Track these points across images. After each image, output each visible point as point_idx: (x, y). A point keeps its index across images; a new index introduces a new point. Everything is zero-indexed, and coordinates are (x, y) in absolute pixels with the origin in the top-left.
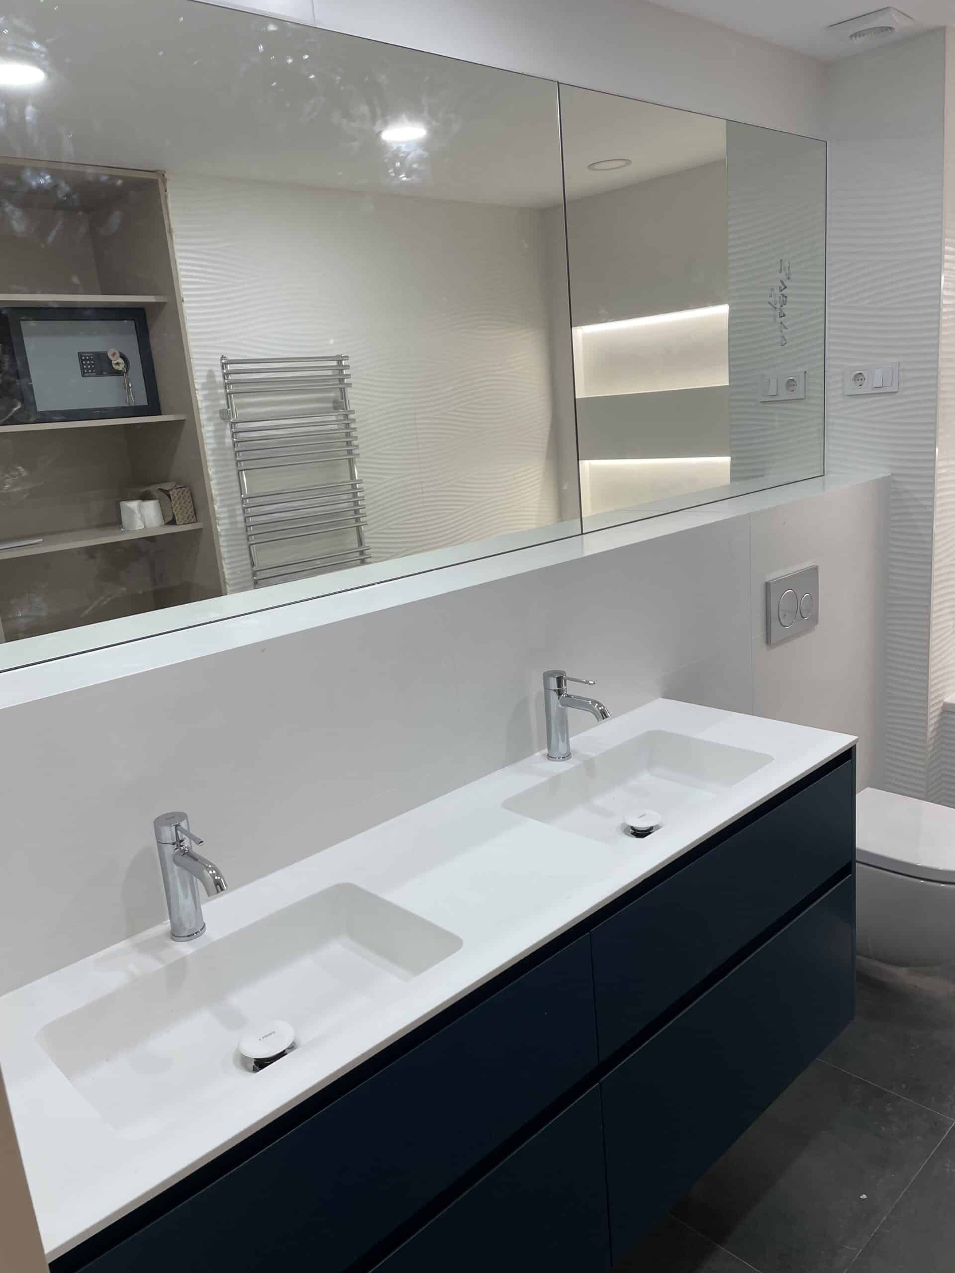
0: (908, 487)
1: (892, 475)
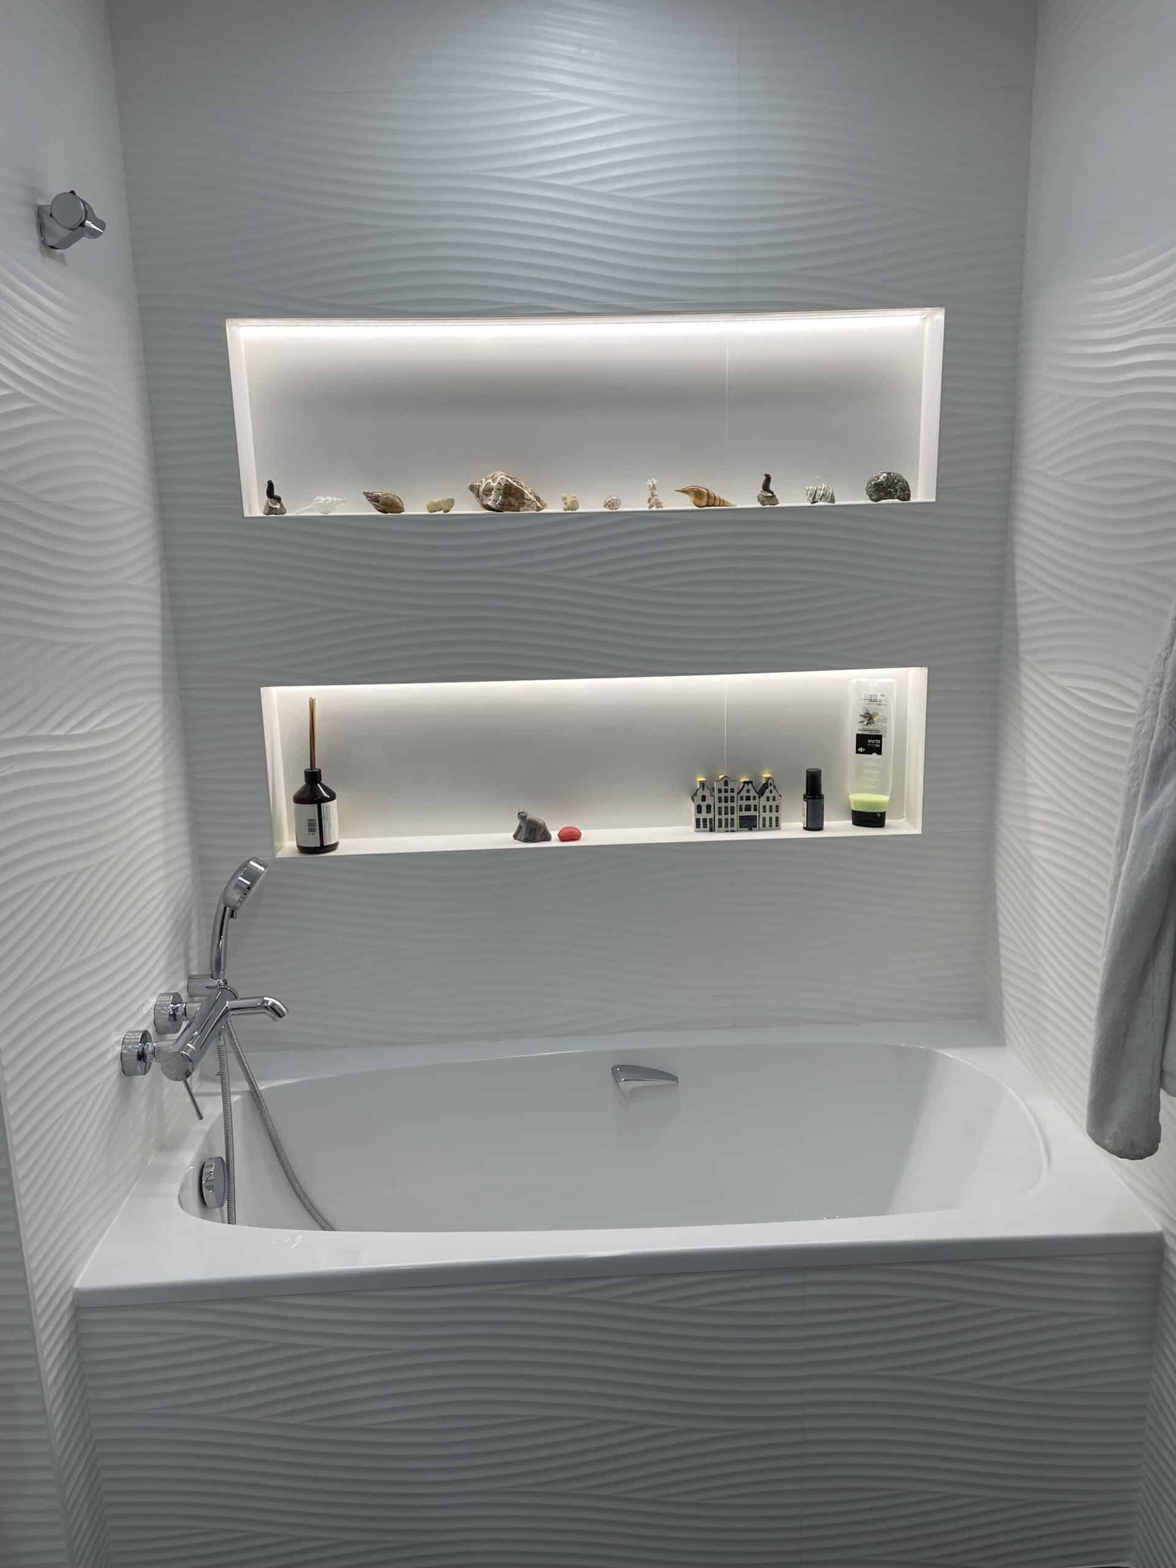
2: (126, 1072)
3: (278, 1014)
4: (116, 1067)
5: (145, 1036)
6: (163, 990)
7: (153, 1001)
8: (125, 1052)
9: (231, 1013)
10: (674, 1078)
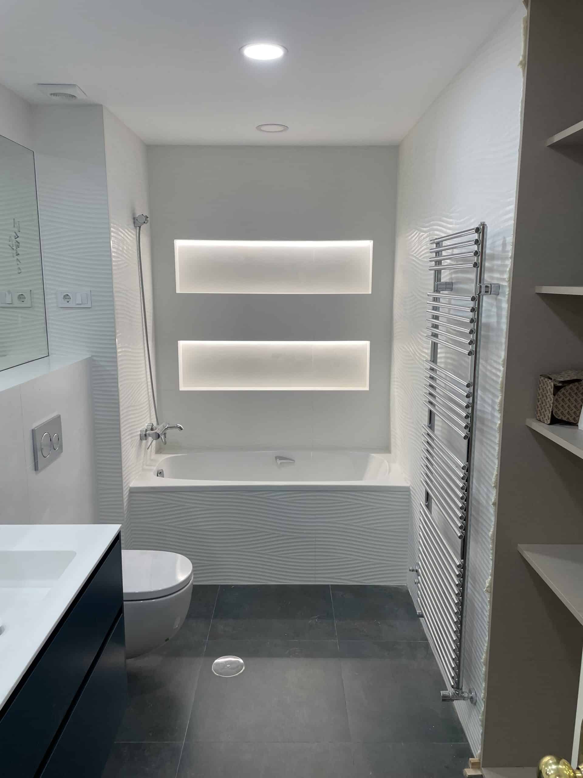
0: (102, 363)
1: (92, 356)
2: (141, 439)
3: (181, 429)
4: (139, 437)
5: (146, 431)
6: (149, 422)
7: (147, 425)
8: (141, 434)
9: (169, 428)
10: (294, 461)
